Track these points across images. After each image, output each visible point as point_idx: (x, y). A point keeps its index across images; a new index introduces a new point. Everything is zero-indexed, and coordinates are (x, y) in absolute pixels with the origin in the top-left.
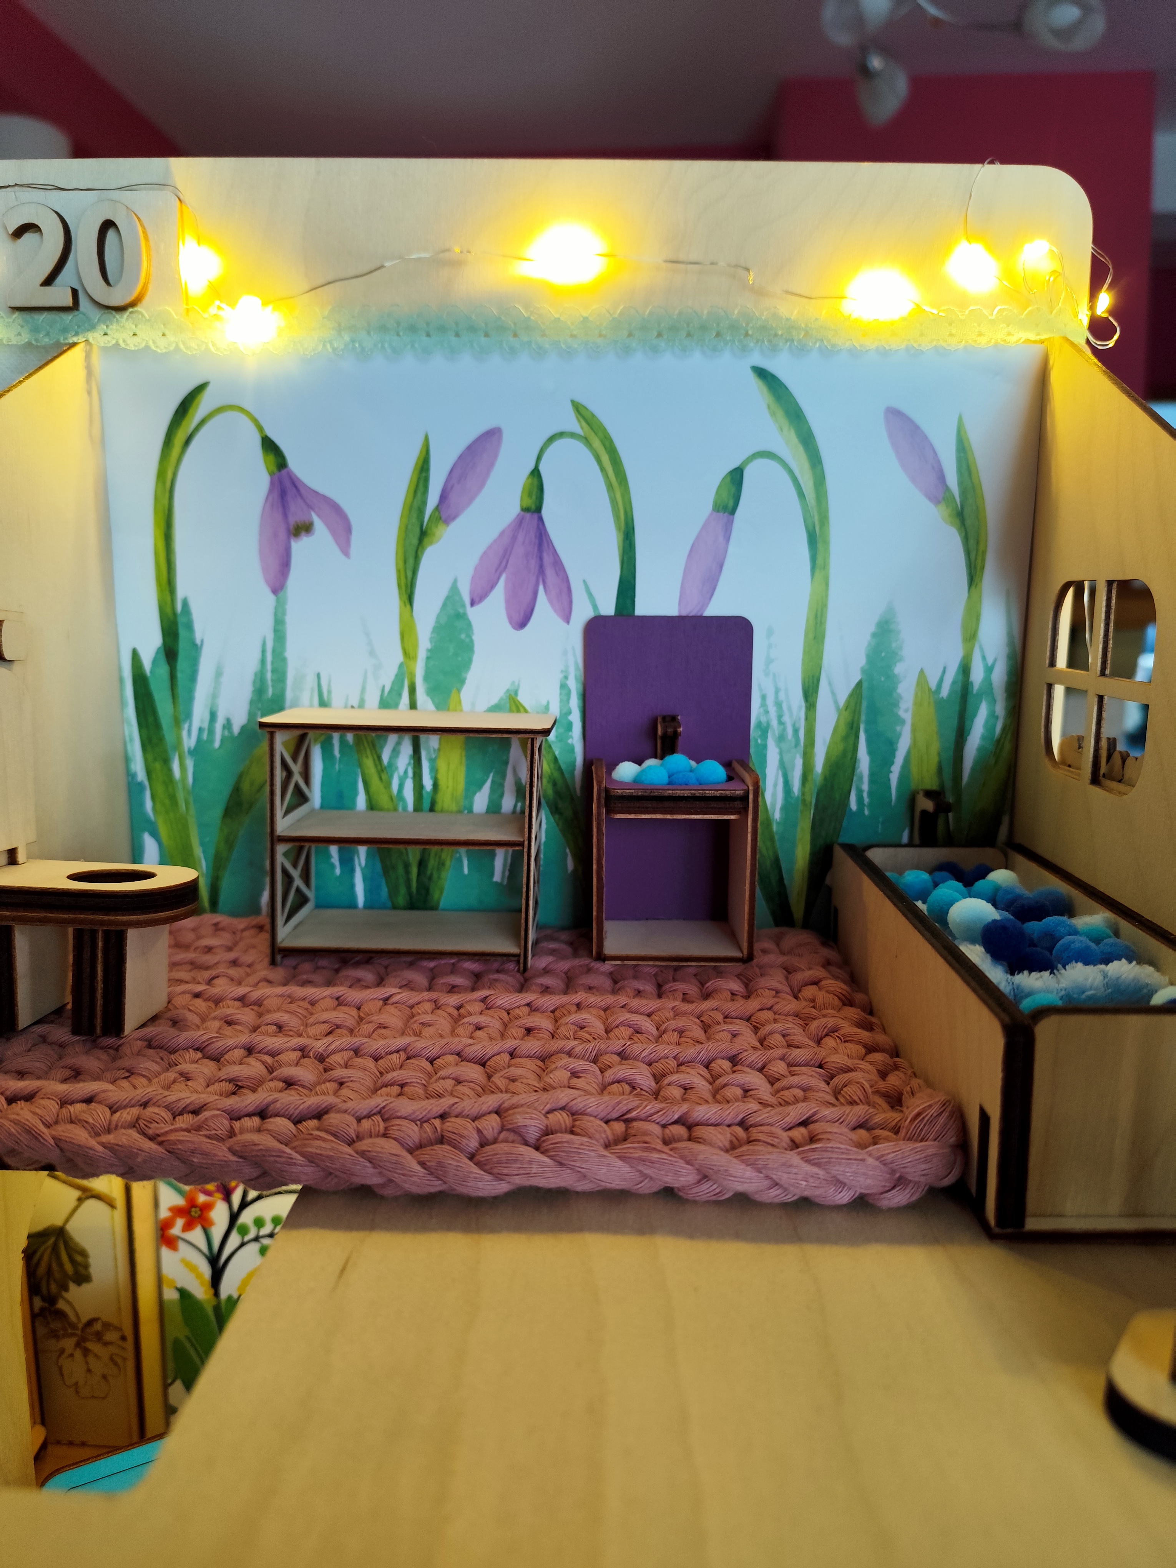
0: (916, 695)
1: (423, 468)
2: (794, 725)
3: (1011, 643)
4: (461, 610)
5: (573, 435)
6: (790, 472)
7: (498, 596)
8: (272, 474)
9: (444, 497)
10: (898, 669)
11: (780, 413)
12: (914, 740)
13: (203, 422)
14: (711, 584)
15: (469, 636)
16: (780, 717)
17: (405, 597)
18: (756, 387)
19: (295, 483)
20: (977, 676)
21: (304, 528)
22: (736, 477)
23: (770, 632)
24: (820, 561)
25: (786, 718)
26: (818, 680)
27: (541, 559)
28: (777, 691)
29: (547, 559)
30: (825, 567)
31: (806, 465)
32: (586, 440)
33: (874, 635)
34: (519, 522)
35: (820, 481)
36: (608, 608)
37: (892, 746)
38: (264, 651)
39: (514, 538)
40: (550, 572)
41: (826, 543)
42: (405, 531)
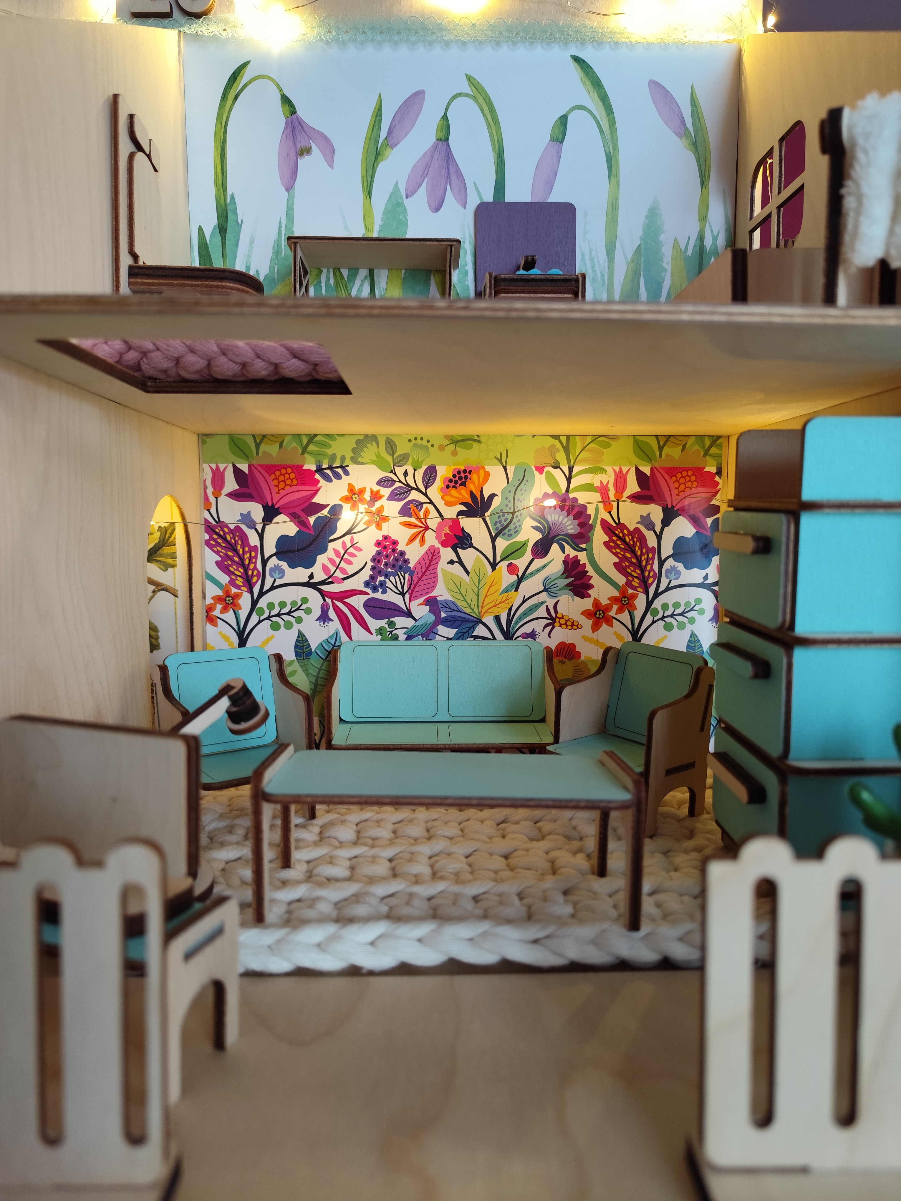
0: (673, 253)
1: (378, 114)
2: (601, 272)
3: (727, 222)
4: (400, 201)
5: (467, 95)
6: (595, 118)
7: (423, 192)
8: (287, 118)
9: (390, 132)
10: (662, 238)
11: (588, 83)
12: (673, 281)
13: (246, 85)
14: (550, 184)
15: (405, 217)
16: (593, 267)
17: (367, 193)
18: (574, 69)
19: (301, 123)
20: (708, 242)
21: (306, 151)
22: (563, 121)
23: (585, 215)
24: (613, 171)
25: (597, 268)
26: (615, 244)
27: (448, 169)
28: (591, 251)
29: (452, 169)
30: (617, 175)
31: (604, 114)
32: (474, 98)
33: (647, 217)
34: (435, 147)
35: (612, 123)
36: (489, 197)
37: (660, 286)
38: (280, 227)
39: (432, 157)
40: (453, 177)
41: (617, 161)
42: (366, 152)
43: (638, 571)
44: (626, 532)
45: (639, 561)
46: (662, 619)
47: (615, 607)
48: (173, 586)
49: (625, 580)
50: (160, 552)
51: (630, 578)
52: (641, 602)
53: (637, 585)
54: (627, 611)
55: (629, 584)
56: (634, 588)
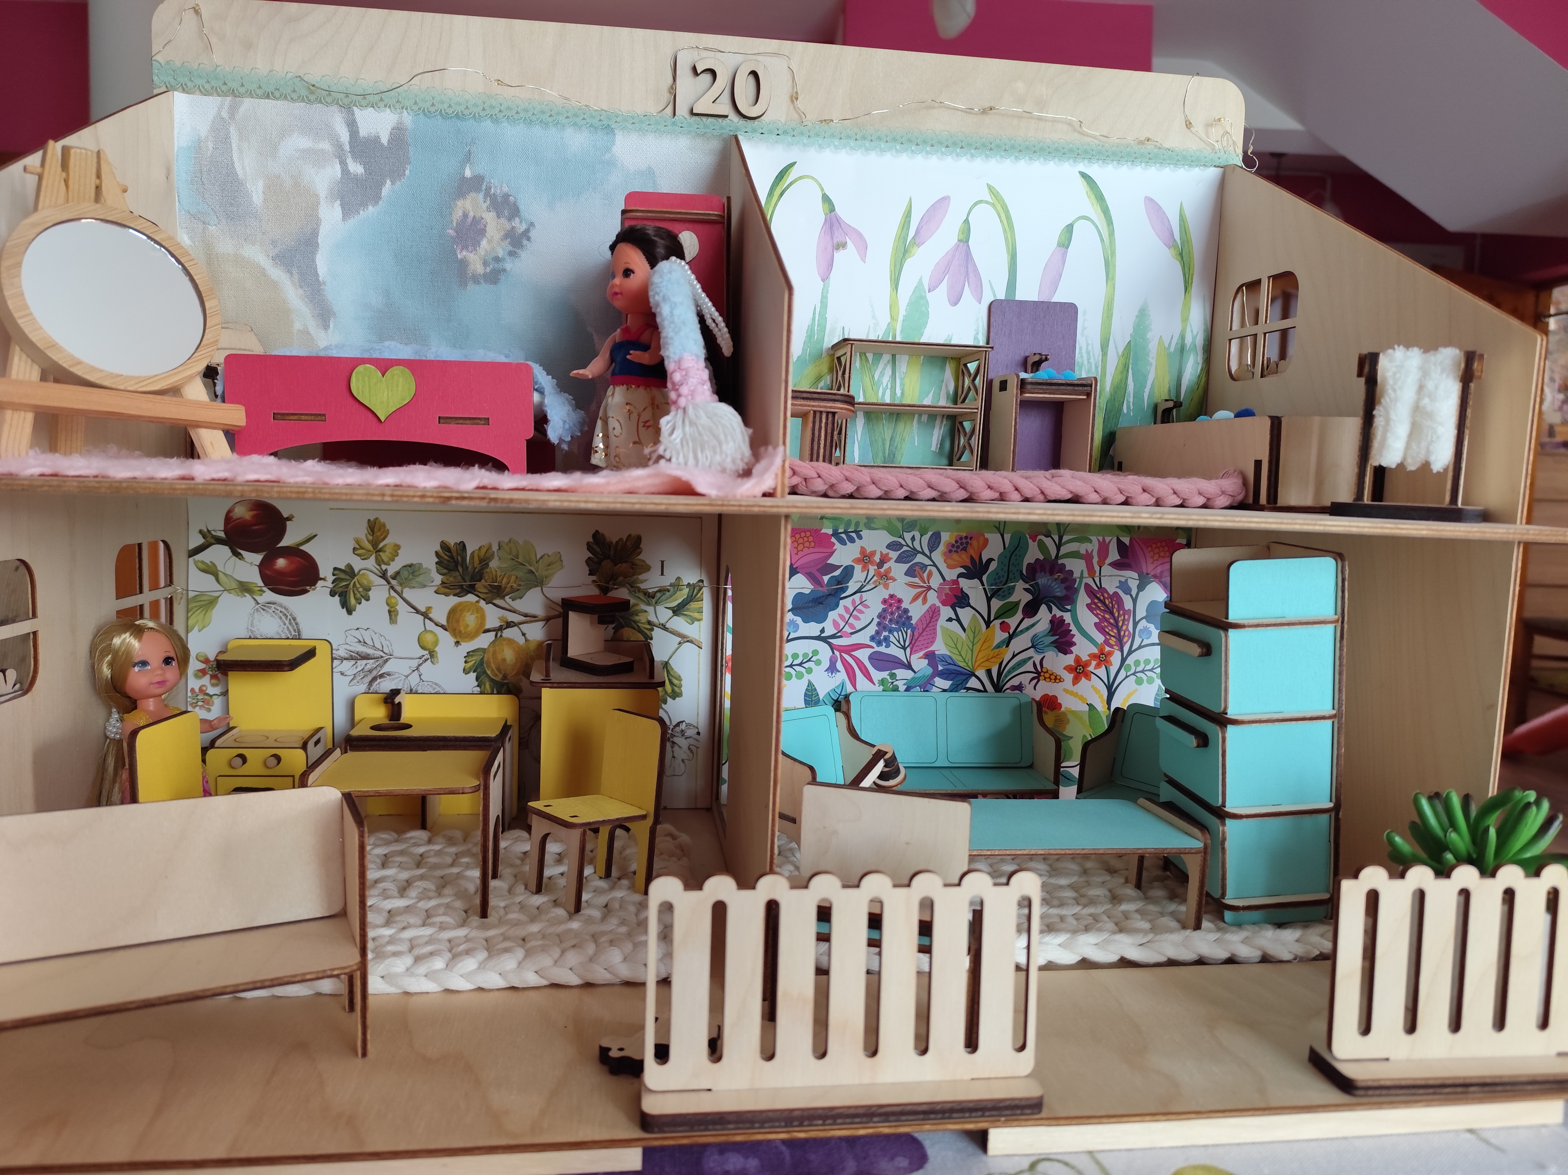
0: (1158, 350)
1: (908, 215)
2: (1095, 364)
3: (1205, 324)
4: (923, 295)
5: (987, 202)
6: (1097, 227)
7: (943, 287)
8: (826, 215)
9: (917, 232)
10: (1149, 335)
11: (1093, 196)
12: (1156, 374)
13: (791, 184)
14: (1055, 285)
15: (927, 309)
16: (1089, 359)
17: (894, 286)
18: (1081, 183)
19: (838, 220)
20: (1189, 340)
21: (842, 246)
22: (1069, 229)
23: (1085, 313)
24: (1110, 276)
25: (1092, 360)
26: (1109, 340)
27: (967, 268)
28: (1088, 345)
29: (970, 269)
30: (1113, 279)
31: (1105, 225)
32: (993, 205)
33: (1137, 316)
34: (957, 247)
35: (1112, 233)
36: (1001, 296)
37: (1145, 377)
38: (814, 313)
39: (954, 256)
40: (971, 275)
41: (1114, 266)
42: (896, 249)
43: (1115, 631)
44: (1106, 595)
45: (1117, 621)
46: (1133, 674)
47: (1094, 663)
48: (698, 638)
49: (1103, 638)
50: (687, 606)
51: (1108, 637)
52: (1116, 658)
53: (1114, 643)
54: (1104, 666)
55: (1106, 642)
56: (1111, 646)
